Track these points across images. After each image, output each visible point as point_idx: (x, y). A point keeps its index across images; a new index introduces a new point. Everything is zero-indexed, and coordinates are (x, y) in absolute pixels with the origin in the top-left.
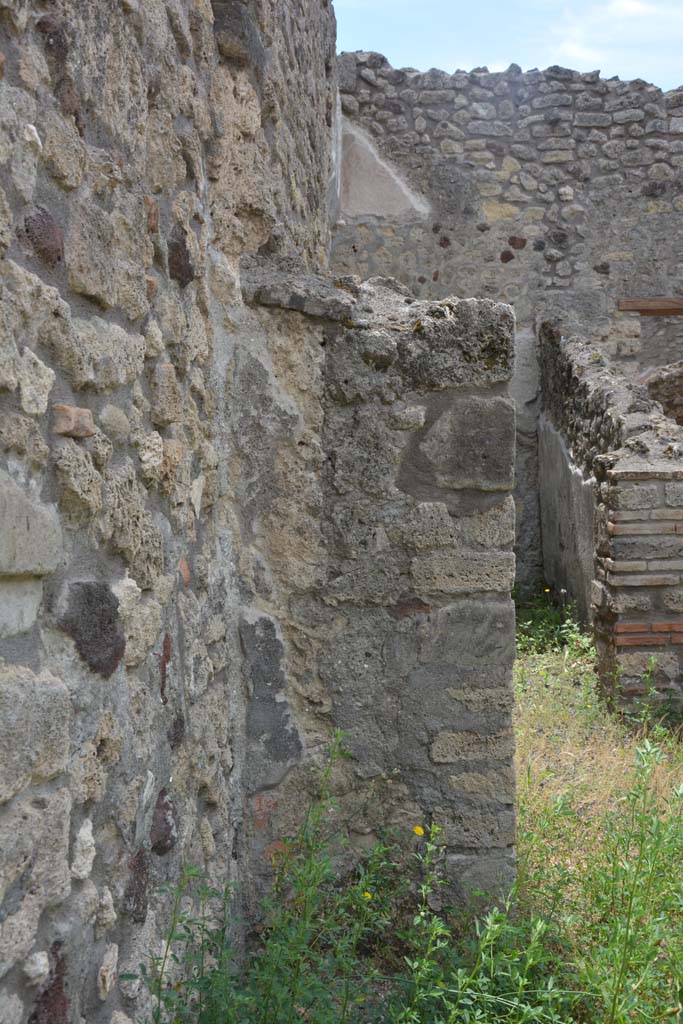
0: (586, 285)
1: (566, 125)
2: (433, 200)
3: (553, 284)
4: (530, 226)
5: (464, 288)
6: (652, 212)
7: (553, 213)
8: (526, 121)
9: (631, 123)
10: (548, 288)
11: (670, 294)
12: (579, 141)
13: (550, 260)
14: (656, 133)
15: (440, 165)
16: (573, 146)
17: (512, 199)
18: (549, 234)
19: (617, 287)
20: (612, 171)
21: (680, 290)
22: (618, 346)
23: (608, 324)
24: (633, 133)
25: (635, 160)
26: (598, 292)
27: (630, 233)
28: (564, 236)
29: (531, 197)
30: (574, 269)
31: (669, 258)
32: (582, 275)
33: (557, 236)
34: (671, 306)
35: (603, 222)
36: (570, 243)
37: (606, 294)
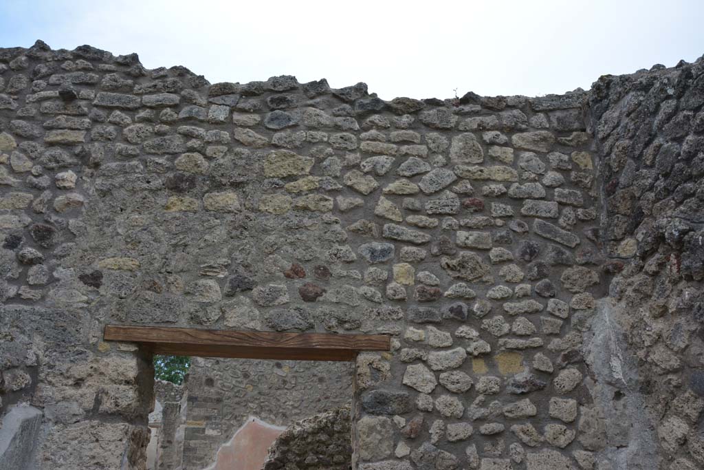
0: (64, 299)
1: (83, 103)
3: (18, 295)
4: (7, 216)
6: (173, 209)
7: (42, 202)
8: (36, 95)
9: (163, 106)
10: (10, 300)
11: (183, 323)
12: (95, 121)
13: (26, 263)
14: (189, 120)
16: (87, 126)
18: (31, 227)
19: (107, 306)
20: (130, 157)
21: (198, 316)
22: (97, 396)
23: (86, 360)
24: (164, 118)
25: (159, 146)
26: (80, 311)
27: (139, 234)
28: (50, 231)
29: (18, 181)
30: (53, 276)
31: (188, 271)
32: (61, 285)
33: (39, 232)
34: (183, 339)
35: (106, 217)
36: (55, 241)
37: (92, 315)
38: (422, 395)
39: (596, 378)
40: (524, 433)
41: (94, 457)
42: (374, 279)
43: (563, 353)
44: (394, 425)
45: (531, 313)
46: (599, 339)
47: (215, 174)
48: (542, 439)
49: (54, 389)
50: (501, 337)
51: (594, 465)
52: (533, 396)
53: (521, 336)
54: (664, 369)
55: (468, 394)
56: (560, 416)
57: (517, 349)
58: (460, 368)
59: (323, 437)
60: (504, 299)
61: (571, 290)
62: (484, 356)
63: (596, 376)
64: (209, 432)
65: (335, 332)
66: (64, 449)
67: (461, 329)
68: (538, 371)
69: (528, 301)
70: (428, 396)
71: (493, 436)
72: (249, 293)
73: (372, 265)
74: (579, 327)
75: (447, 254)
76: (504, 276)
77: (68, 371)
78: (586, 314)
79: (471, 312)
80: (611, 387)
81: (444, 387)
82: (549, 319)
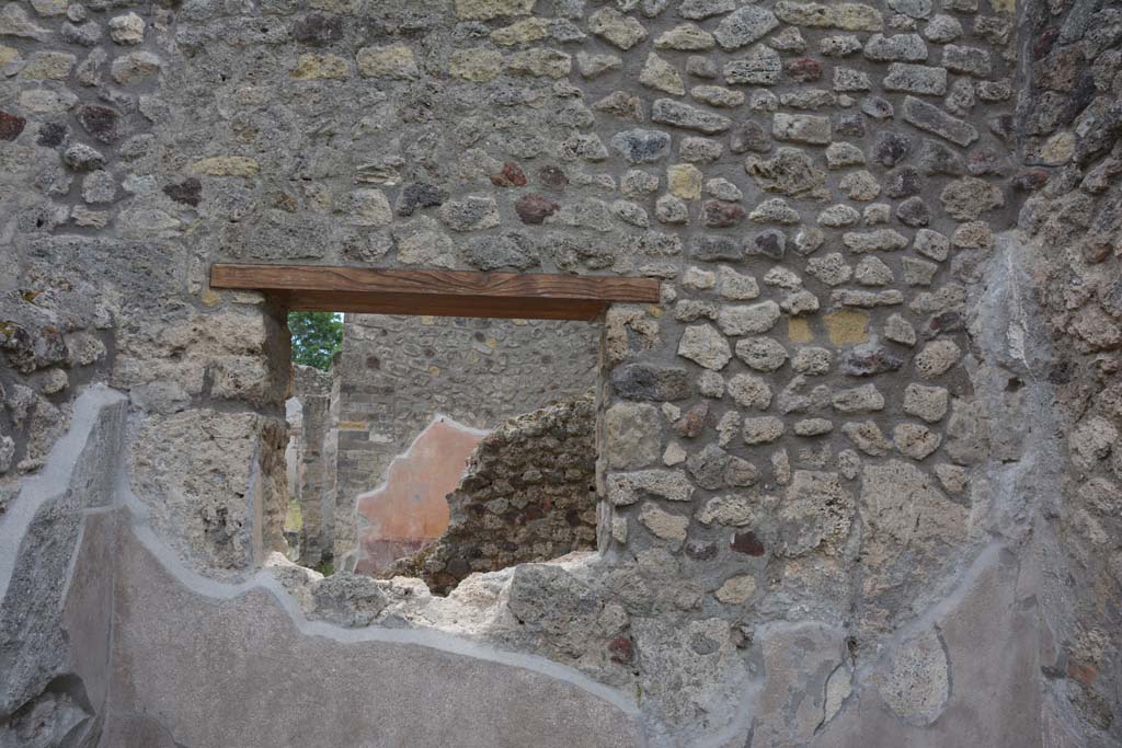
0: (142, 225)
3: (71, 220)
4: (38, 92)
6: (308, 75)
7: (92, 67)
10: (59, 228)
11: (333, 258)
13: (78, 168)
17: (4, 31)
18: (78, 110)
19: (212, 235)
21: (355, 248)
22: (207, 372)
23: (186, 319)
26: (169, 243)
27: (255, 118)
28: (109, 117)
29: (48, 31)
30: (122, 189)
31: (337, 176)
32: (137, 203)
33: (93, 117)
34: (332, 283)
35: (198, 91)
36: (119, 132)
37: (189, 248)
38: (707, 372)
39: (981, 356)
40: (863, 435)
41: (209, 462)
42: (636, 189)
43: (933, 316)
44: (663, 417)
45: (887, 251)
46: (993, 296)
47: (374, 14)
48: (889, 445)
49: (141, 362)
50: (837, 286)
51: (965, 486)
52: (879, 380)
53: (869, 287)
54: (1092, 345)
55: (779, 373)
56: (920, 412)
57: (862, 306)
58: (768, 332)
59: (551, 442)
60: (844, 227)
61: (955, 217)
62: (808, 315)
63: (983, 353)
64: (376, 438)
65: (573, 273)
66: (164, 450)
67: (774, 271)
68: (891, 341)
69: (883, 231)
70: (717, 375)
71: (815, 438)
72: (436, 210)
73: (634, 165)
74: (963, 277)
75: (756, 151)
76: (848, 190)
77: (159, 335)
78: (976, 255)
79: (791, 246)
80: (1005, 372)
81: (743, 362)
82: (916, 260)
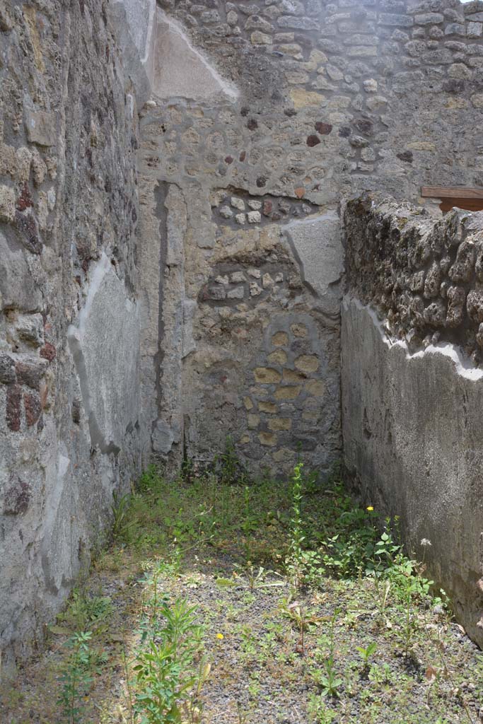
0: (389, 171)
1: (370, 23)
2: (242, 85)
3: (358, 168)
4: (336, 113)
5: (271, 169)
6: (452, 107)
7: (358, 103)
8: (332, 18)
9: (431, 25)
10: (353, 172)
12: (383, 38)
13: (356, 146)
14: (453, 36)
15: (250, 54)
16: (377, 42)
17: (319, 88)
18: (354, 121)
19: (419, 175)
20: (414, 67)
21: (480, 180)
24: (434, 34)
25: (435, 58)
26: (401, 178)
27: (432, 125)
28: (369, 124)
29: (337, 87)
30: (378, 155)
31: (469, 151)
32: (386, 161)
33: (362, 124)
35: (406, 113)
36: (374, 131)
37: (409, 180)
47: (477, 80)
